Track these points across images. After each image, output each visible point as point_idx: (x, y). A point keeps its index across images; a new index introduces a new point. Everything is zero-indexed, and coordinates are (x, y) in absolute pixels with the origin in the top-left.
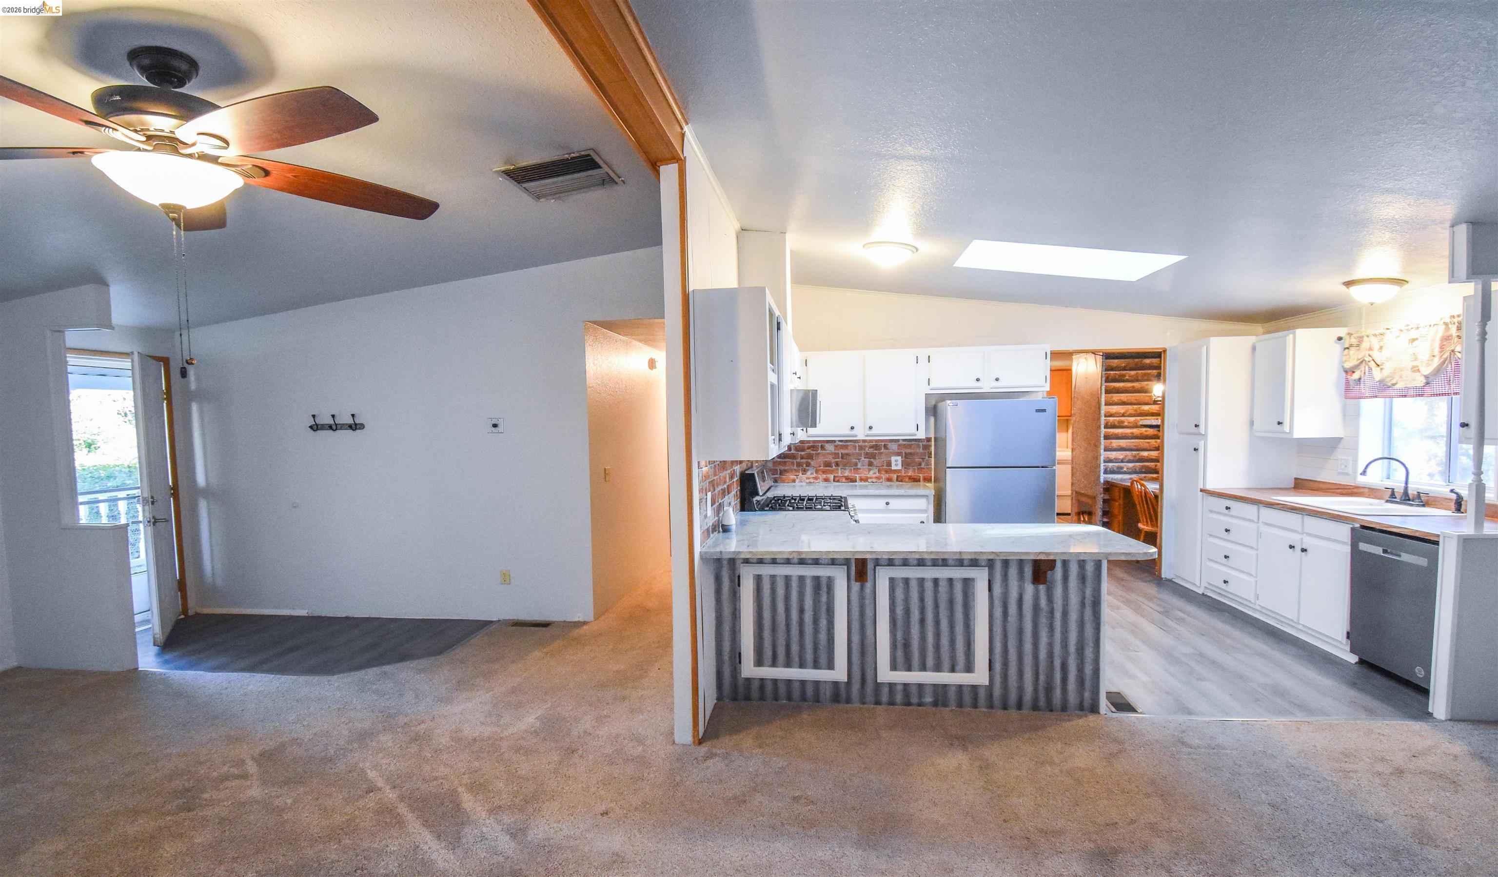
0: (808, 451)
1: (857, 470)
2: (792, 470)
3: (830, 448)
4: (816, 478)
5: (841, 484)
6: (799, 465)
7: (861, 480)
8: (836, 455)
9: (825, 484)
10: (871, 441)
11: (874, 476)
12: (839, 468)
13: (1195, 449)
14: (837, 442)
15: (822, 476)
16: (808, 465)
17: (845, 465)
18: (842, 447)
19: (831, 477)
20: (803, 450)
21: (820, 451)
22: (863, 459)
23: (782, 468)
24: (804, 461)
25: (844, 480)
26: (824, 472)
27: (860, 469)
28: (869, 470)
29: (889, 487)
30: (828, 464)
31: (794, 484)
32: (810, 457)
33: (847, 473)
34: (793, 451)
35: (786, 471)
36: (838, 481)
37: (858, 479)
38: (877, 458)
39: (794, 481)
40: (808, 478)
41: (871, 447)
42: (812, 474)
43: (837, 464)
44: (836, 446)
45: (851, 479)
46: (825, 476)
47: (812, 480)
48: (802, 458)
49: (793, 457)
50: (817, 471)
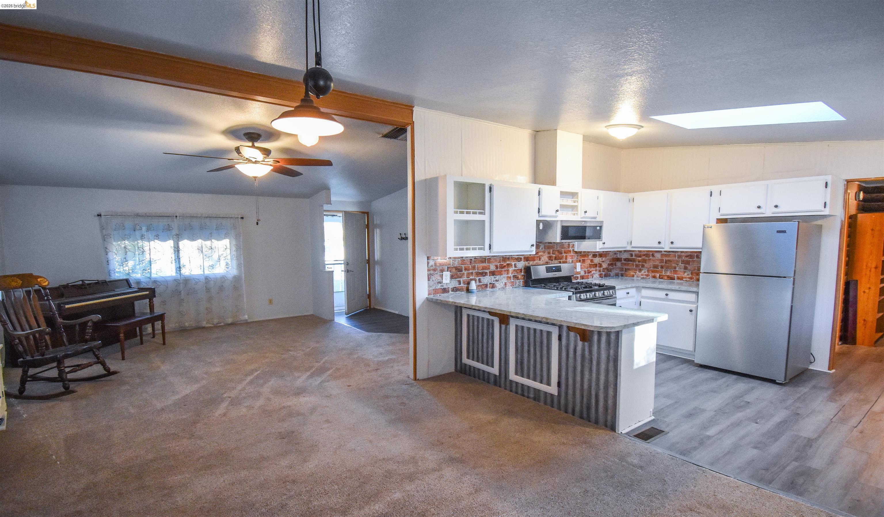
0: (644, 257)
1: (675, 272)
2: (632, 269)
3: (658, 256)
4: (647, 275)
5: (664, 280)
6: (637, 266)
7: (678, 278)
8: (662, 261)
9: (654, 279)
10: (686, 252)
11: (688, 276)
12: (664, 270)
14: (663, 252)
15: (651, 274)
16: (643, 266)
17: (667, 268)
18: (666, 256)
19: (658, 275)
20: (640, 257)
21: (651, 257)
22: (680, 264)
23: (626, 267)
24: (640, 263)
25: (666, 278)
26: (653, 272)
27: (678, 271)
28: (685, 272)
30: (656, 267)
31: (633, 278)
32: (645, 261)
33: (668, 274)
34: (633, 257)
35: (629, 269)
36: (662, 278)
37: (676, 278)
38: (690, 264)
39: (633, 276)
40: (642, 275)
41: (687, 256)
42: (645, 272)
43: (662, 267)
44: (662, 255)
45: (671, 278)
46: (653, 274)
47: (645, 277)
48: (639, 262)
49: (634, 260)
50: (648, 271)
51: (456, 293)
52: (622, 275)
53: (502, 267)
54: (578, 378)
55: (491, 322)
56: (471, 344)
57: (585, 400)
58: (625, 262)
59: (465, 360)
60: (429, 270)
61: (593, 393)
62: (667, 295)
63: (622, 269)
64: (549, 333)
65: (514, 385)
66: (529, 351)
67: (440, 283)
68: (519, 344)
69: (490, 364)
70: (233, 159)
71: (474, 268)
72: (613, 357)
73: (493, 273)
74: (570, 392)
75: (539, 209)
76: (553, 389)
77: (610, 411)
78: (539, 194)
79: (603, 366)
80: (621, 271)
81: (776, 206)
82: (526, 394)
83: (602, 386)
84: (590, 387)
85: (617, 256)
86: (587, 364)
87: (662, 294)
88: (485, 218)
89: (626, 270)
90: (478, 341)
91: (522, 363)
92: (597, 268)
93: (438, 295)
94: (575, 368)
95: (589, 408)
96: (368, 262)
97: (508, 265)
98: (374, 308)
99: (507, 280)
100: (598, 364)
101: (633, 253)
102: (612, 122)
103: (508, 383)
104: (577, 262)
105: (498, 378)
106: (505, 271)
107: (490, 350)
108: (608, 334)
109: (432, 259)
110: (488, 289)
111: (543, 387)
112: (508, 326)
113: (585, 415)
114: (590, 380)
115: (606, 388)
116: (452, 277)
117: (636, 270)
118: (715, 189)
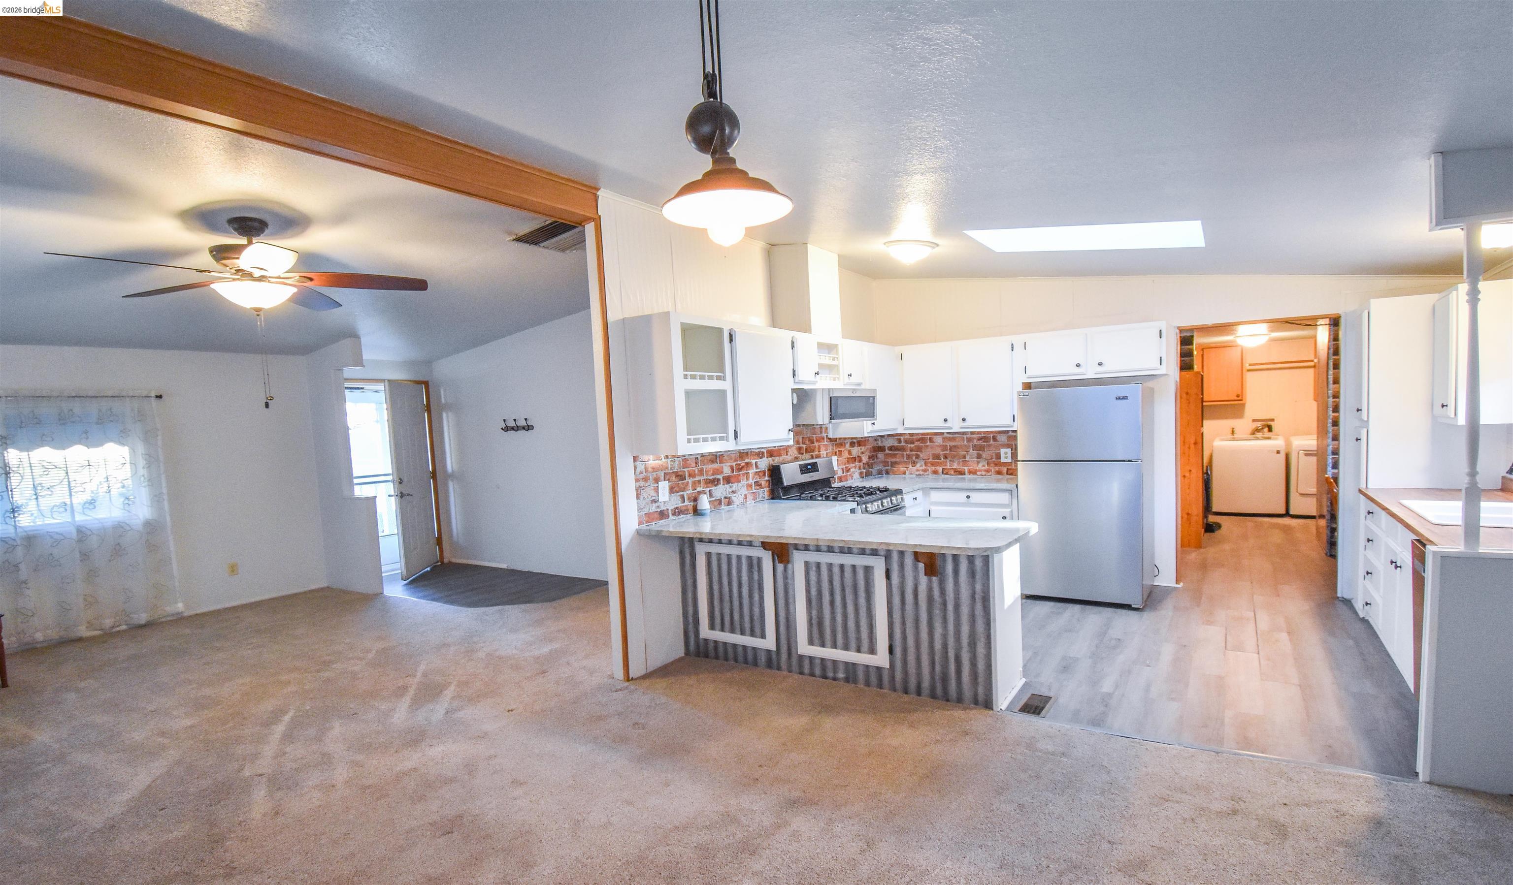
0: (917, 443)
1: (965, 463)
2: (902, 462)
3: (939, 440)
4: (925, 471)
5: (949, 476)
6: (909, 457)
7: (970, 472)
8: (944, 448)
9: (935, 476)
10: (979, 433)
11: (983, 468)
12: (948, 461)
13: (1357, 440)
14: (945, 434)
15: (931, 469)
16: (918, 457)
17: (954, 457)
18: (950, 439)
19: (940, 469)
20: (913, 443)
21: (928, 443)
22: (971, 451)
23: (894, 460)
24: (913, 453)
25: (952, 472)
26: (932, 464)
27: (968, 461)
28: (978, 463)
29: (998, 481)
30: (936, 457)
31: (904, 476)
32: (919, 449)
33: (955, 466)
34: (903, 444)
35: (896, 463)
36: (947, 474)
37: (966, 473)
38: (986, 450)
39: (904, 473)
40: (918, 470)
41: (980, 439)
42: (921, 466)
43: (946, 457)
44: (944, 438)
45: (959, 472)
46: (933, 468)
47: (921, 473)
48: (911, 451)
49: (902, 449)
50: (926, 464)
51: (679, 517)
52: (887, 473)
53: (740, 469)
54: (924, 635)
55: (755, 562)
56: (716, 603)
57: (938, 668)
58: (891, 452)
59: (705, 632)
60: (637, 480)
61: (951, 654)
62: (968, 497)
63: (885, 463)
64: (868, 570)
65: (806, 663)
66: (832, 603)
67: (654, 501)
68: (814, 592)
69: (758, 630)
70: (209, 272)
71: (701, 472)
72: (982, 594)
73: (728, 480)
74: (911, 658)
75: (794, 371)
76: (881, 659)
77: (981, 679)
78: (793, 347)
79: (965, 610)
80: (885, 467)
81: (1100, 364)
82: (830, 674)
83: (965, 641)
84: (945, 646)
85: (877, 444)
86: (937, 612)
87: (961, 496)
88: (726, 385)
89: (894, 464)
90: (731, 597)
91: (820, 624)
92: (857, 463)
93: (654, 523)
94: (917, 621)
95: (945, 679)
96: (434, 475)
97: (747, 464)
98: (450, 562)
99: (747, 490)
100: (957, 607)
101: (902, 438)
102: (895, 235)
103: (794, 661)
104: (832, 455)
105: (774, 656)
106: (743, 475)
107: (756, 610)
108: (971, 559)
109: (641, 460)
110: (723, 507)
111: (863, 658)
112: (790, 566)
113: (939, 691)
114: (945, 636)
115: (973, 644)
116: (672, 490)
117: (907, 463)
118: (1018, 340)
